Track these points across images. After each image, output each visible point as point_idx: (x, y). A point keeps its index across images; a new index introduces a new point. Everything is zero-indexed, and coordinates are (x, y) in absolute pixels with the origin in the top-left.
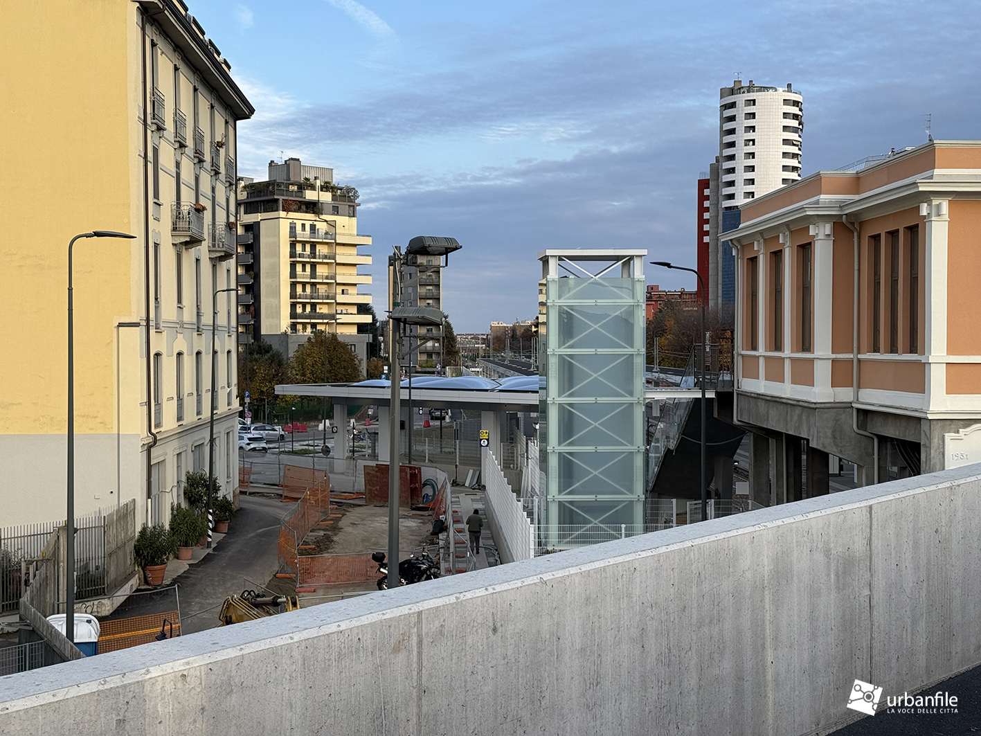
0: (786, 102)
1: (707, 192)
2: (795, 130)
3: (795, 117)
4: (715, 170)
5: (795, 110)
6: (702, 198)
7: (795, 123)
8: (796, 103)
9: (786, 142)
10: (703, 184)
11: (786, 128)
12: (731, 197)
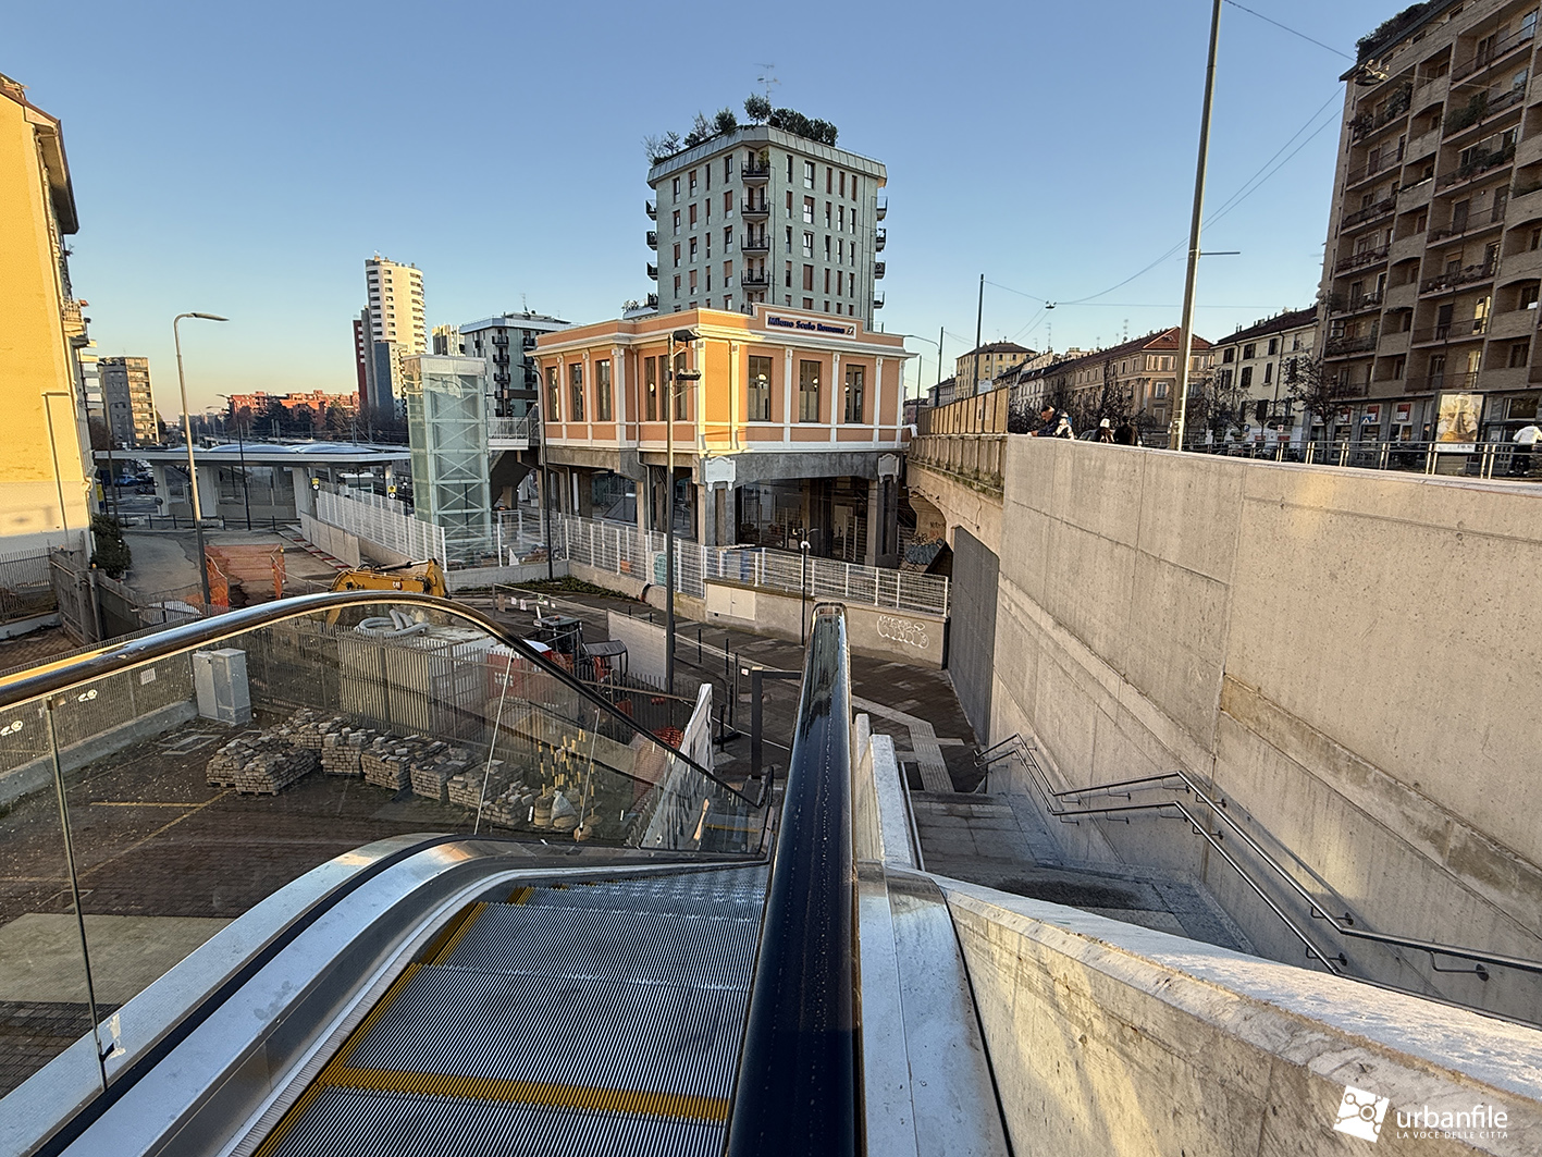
0: (412, 275)
1: (360, 329)
2: (419, 294)
3: (419, 285)
4: (366, 313)
5: (418, 281)
6: (357, 333)
7: (419, 290)
8: (418, 276)
9: (414, 301)
10: (357, 324)
11: (413, 292)
12: (380, 333)
